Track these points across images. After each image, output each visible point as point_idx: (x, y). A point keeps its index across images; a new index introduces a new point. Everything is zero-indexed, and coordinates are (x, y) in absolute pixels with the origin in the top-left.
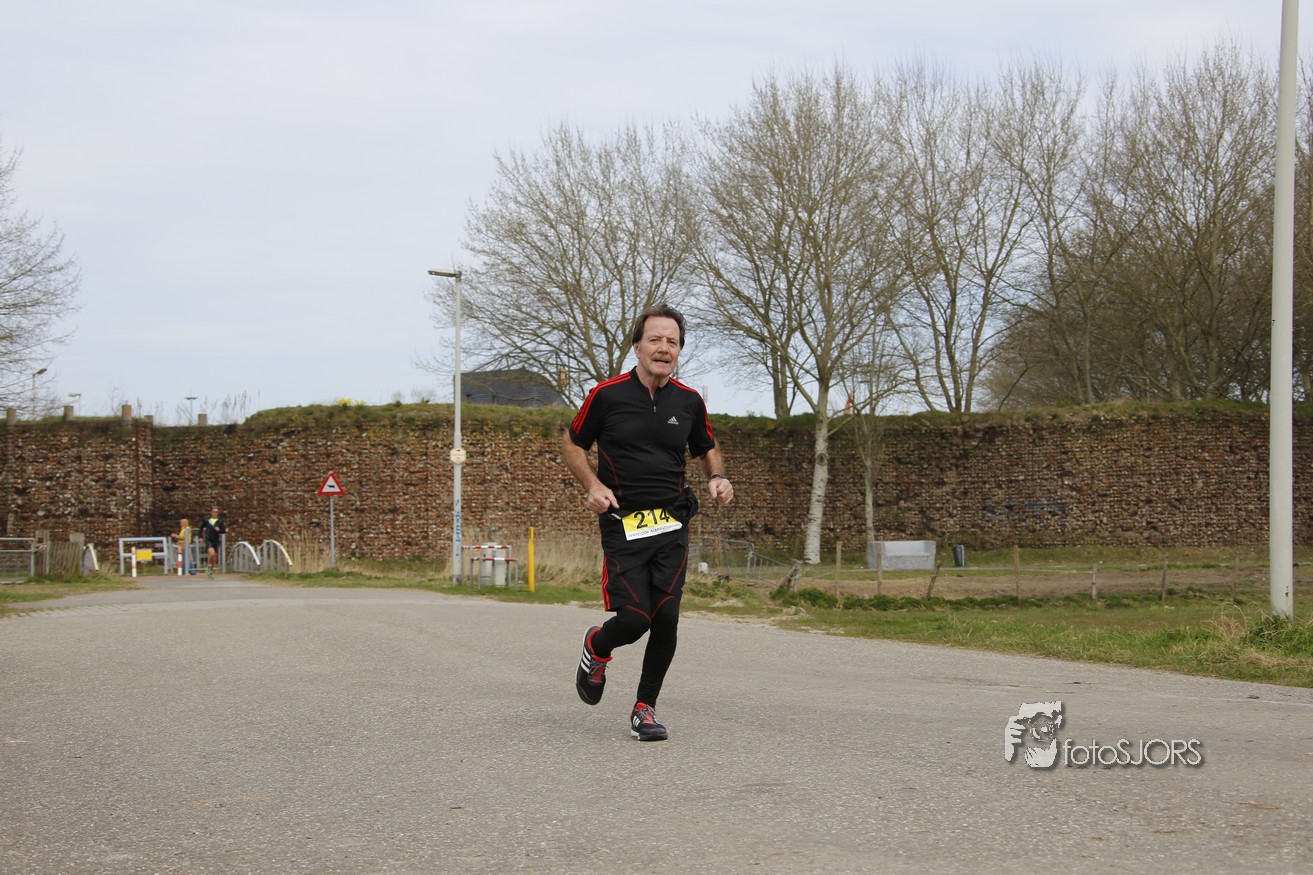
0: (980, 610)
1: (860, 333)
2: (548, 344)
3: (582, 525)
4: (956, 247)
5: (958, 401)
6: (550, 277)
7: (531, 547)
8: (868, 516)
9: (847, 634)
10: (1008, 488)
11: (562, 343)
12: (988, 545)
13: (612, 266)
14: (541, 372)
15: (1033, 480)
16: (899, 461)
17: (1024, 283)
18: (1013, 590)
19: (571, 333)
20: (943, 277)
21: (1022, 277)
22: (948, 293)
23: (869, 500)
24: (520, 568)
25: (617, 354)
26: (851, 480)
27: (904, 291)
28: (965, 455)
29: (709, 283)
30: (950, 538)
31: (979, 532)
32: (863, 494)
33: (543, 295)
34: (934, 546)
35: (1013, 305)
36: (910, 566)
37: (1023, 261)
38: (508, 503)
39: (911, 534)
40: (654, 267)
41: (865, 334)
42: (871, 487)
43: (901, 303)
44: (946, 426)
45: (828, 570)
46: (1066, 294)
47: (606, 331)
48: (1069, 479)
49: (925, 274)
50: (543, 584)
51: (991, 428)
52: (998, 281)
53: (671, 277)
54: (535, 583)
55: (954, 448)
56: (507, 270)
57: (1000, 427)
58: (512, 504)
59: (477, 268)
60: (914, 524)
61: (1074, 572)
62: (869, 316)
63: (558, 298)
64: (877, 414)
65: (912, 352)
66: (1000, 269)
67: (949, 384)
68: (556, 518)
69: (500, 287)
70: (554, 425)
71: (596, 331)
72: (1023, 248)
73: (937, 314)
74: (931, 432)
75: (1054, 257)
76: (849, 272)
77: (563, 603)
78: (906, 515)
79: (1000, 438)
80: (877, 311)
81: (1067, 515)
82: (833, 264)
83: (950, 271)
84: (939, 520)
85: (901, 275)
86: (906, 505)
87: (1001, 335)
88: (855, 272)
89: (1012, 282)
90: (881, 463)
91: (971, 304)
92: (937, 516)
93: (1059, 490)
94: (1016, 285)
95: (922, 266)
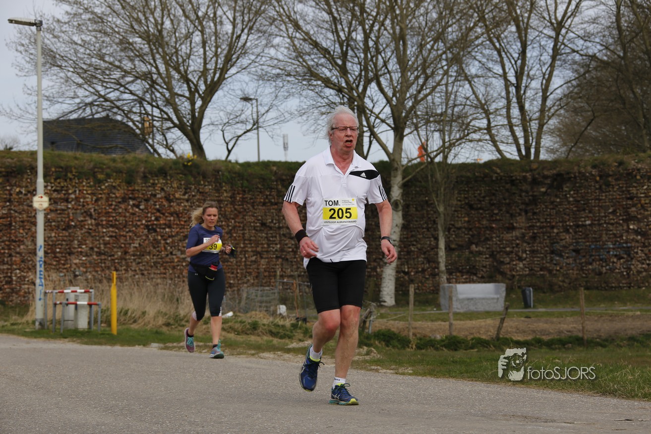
0: (547, 350)
1: (434, 84)
2: (131, 93)
3: (165, 269)
5: (528, 149)
6: (132, 27)
7: (114, 291)
8: (440, 260)
10: (576, 232)
11: (145, 92)
12: (556, 288)
13: (193, 17)
14: (125, 121)
16: (471, 207)
17: (593, 34)
18: (579, 331)
19: (154, 82)
21: (591, 28)
22: (519, 44)
23: (442, 244)
24: (103, 311)
25: (199, 103)
26: (425, 226)
27: (476, 43)
28: (534, 201)
29: (288, 35)
30: (519, 281)
31: (548, 275)
32: (437, 239)
33: (125, 45)
34: (504, 289)
35: (581, 55)
36: (481, 308)
37: (592, 13)
38: (92, 249)
39: (482, 277)
40: (234, 19)
41: (438, 84)
42: (444, 232)
43: (473, 54)
44: (515, 173)
45: (402, 312)
46: (633, 45)
47: (187, 81)
48: (634, 224)
49: (497, 25)
50: (124, 327)
51: (559, 175)
52: (567, 33)
53: (251, 28)
54: (118, 326)
55: (524, 194)
56: (89, 19)
57: (568, 173)
58: (96, 249)
59: (60, 17)
60: (485, 267)
61: (638, 313)
62: (442, 67)
63: (141, 49)
64: (449, 161)
65: (483, 102)
66: (569, 21)
67: (519, 133)
68: (139, 263)
69: (83, 37)
70: (137, 172)
71: (178, 80)
73: (508, 65)
74: (501, 179)
75: (622, 8)
76: (424, 23)
77: (144, 345)
78: (477, 259)
79: (568, 185)
80: (450, 62)
81: (632, 259)
82: (407, 16)
83: (521, 23)
84: (509, 263)
85: (473, 27)
86: (477, 249)
87: (570, 85)
88: (430, 24)
89: (581, 33)
90: (453, 209)
91: (541, 55)
92: (507, 260)
93: (625, 234)
94: (584, 36)
95: (494, 18)
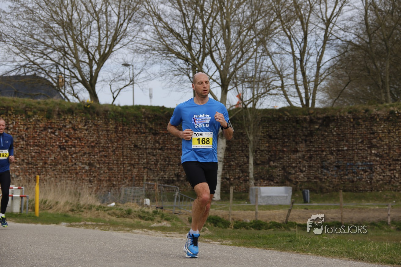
1: (248, 57)
2: (51, 59)
3: (71, 174)
4: (307, 5)
5: (307, 101)
6: (52, 17)
7: (37, 188)
8: (250, 171)
9: (234, 244)
10: (337, 155)
11: (60, 59)
12: (324, 190)
13: (92, 11)
14: (46, 77)
15: (353, 150)
16: (270, 137)
17: (350, 28)
18: (339, 218)
19: (66, 53)
20: (299, 23)
21: (349, 24)
22: (302, 33)
23: (251, 161)
24: (30, 201)
25: (95, 67)
26: (240, 149)
27: (275, 31)
28: (311, 134)
29: (154, 24)
30: (301, 185)
31: (319, 182)
32: (248, 157)
33: (47, 28)
34: (291, 190)
35: (342, 41)
36: (276, 203)
37: (349, 14)
38: (23, 160)
39: (277, 183)
40: (119, 13)
41: (250, 58)
42: (253, 153)
43: (273, 39)
44: (299, 116)
45: (225, 204)
46: (375, 35)
47: (88, 52)
48: (375, 150)
49: (289, 21)
50: (44, 211)
51: (327, 117)
52: (333, 26)
53: (130, 19)
54: (39, 211)
55: (304, 129)
56: (24, 11)
57: (333, 116)
58: (26, 161)
59: (5, 10)
60: (279, 176)
61: (377, 207)
62: (253, 47)
63: (58, 31)
64: (257, 107)
65: (279, 69)
66: (335, 19)
67: (302, 90)
68: (54, 170)
69: (20, 22)
70: (54, 111)
71: (82, 52)
72: (349, 5)
73: (295, 46)
74: (290, 119)
75: (369, 11)
76: (241, 18)
77: (57, 224)
78: (274, 171)
79: (333, 124)
80: (258, 44)
81: (373, 172)
82: (231, 14)
83: (304, 20)
84: (294, 174)
85: (274, 21)
86: (274, 165)
87: (334, 59)
88: (245, 19)
89: (342, 26)
90: (259, 138)
91: (317, 40)
92: (293, 172)
93: (369, 156)
94: (344, 29)
95: (286, 16)
